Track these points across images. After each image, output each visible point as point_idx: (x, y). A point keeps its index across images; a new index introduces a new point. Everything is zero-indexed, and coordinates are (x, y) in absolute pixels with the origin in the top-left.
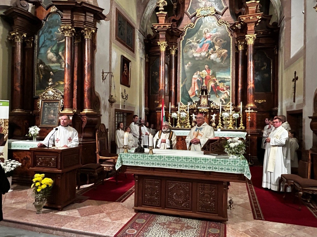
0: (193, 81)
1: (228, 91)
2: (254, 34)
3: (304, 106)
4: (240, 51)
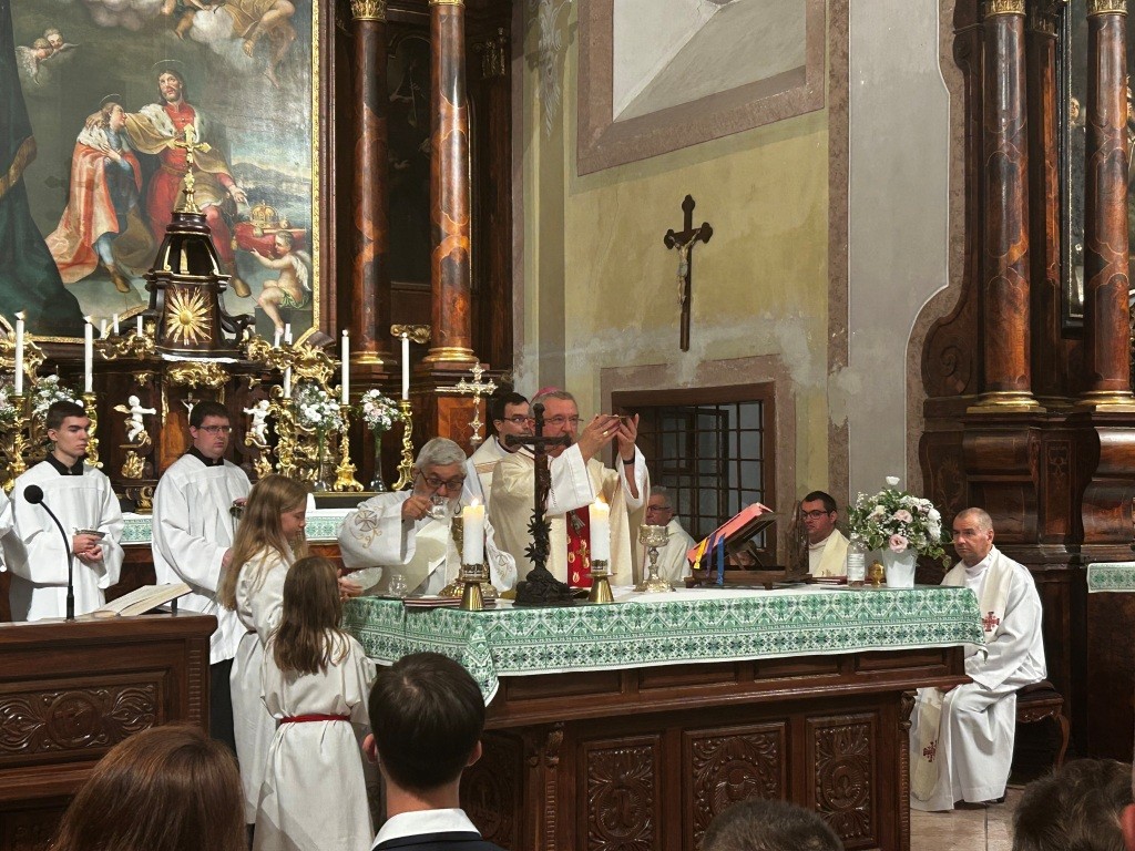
0: (83, 166)
1: (303, 260)
3: (835, 368)
4: (368, 26)
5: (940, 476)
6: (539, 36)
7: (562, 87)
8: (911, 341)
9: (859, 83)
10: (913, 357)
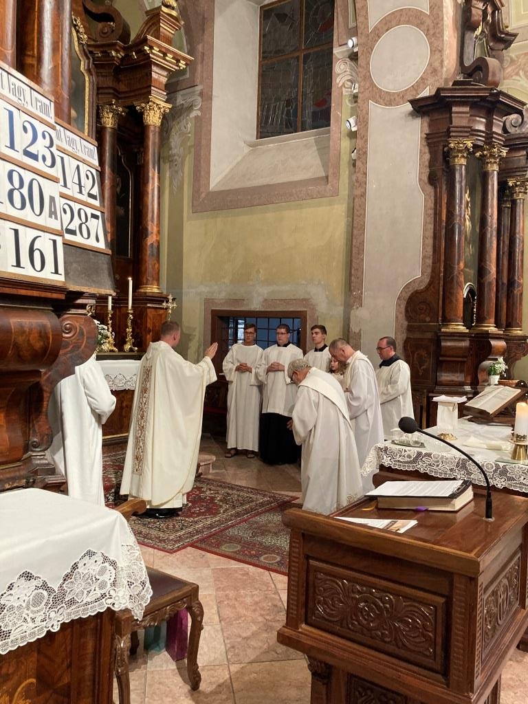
2: (165, 102)
3: (355, 307)
4: (109, 130)
5: (416, 355)
6: (170, 149)
7: (183, 173)
8: (398, 298)
9: (372, 186)
10: (400, 305)
